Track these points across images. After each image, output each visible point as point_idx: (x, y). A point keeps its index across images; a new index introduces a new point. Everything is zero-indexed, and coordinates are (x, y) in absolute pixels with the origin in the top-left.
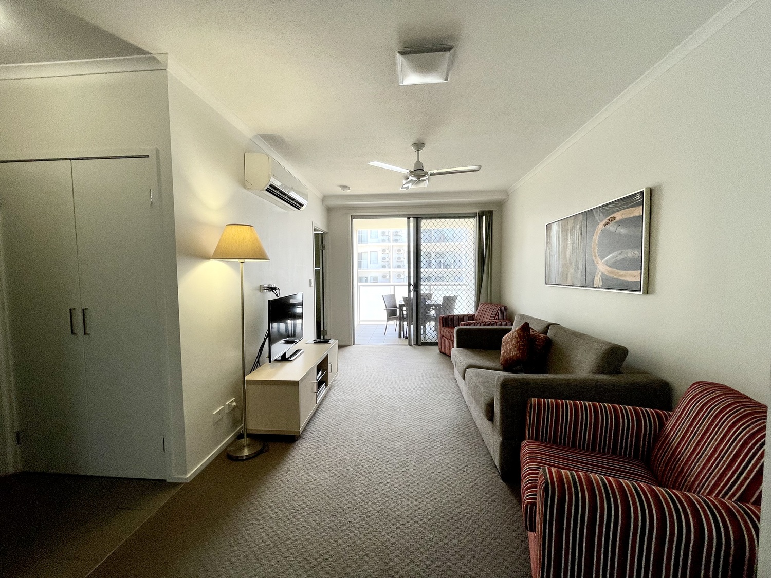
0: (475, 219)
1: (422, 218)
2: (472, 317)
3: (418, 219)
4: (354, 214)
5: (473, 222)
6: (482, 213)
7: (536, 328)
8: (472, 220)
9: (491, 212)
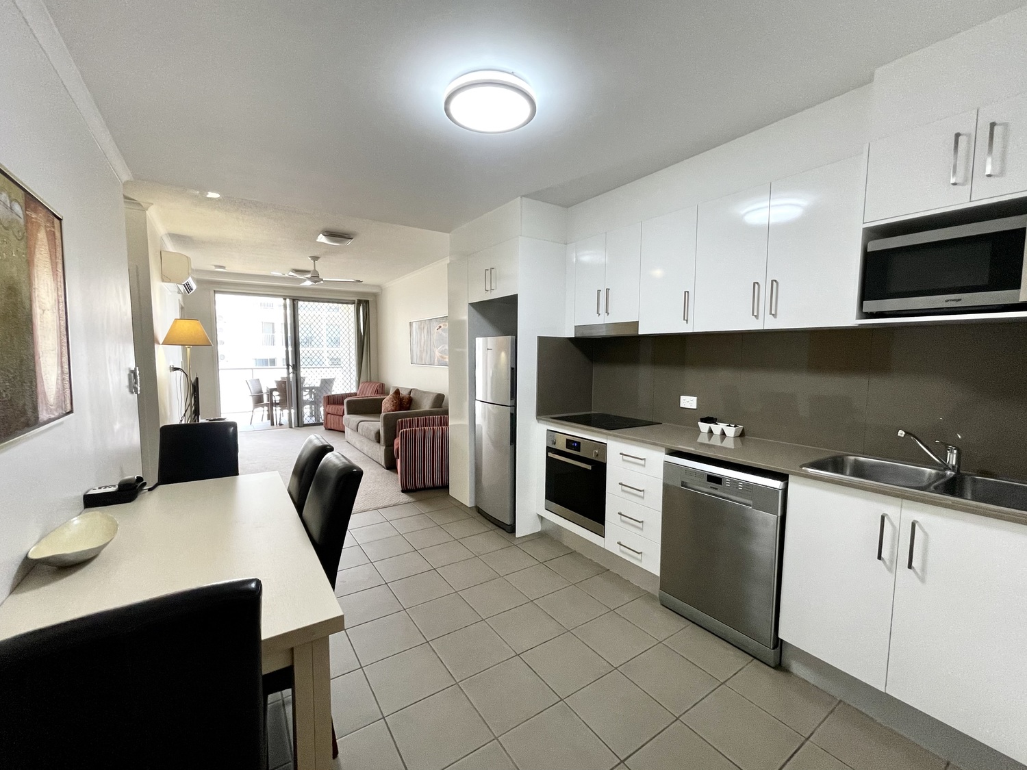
0: (353, 306)
1: (300, 300)
2: (355, 394)
3: (294, 301)
4: (216, 289)
5: (352, 308)
6: (360, 302)
7: (404, 393)
8: (350, 306)
9: (367, 302)
